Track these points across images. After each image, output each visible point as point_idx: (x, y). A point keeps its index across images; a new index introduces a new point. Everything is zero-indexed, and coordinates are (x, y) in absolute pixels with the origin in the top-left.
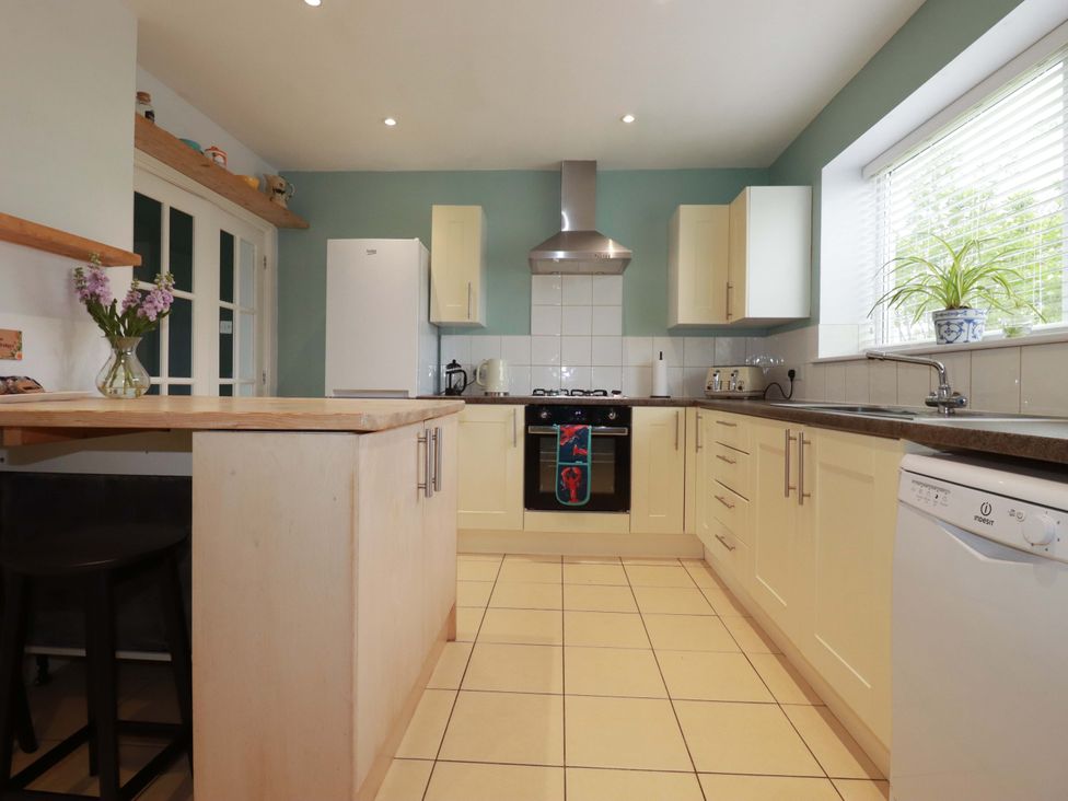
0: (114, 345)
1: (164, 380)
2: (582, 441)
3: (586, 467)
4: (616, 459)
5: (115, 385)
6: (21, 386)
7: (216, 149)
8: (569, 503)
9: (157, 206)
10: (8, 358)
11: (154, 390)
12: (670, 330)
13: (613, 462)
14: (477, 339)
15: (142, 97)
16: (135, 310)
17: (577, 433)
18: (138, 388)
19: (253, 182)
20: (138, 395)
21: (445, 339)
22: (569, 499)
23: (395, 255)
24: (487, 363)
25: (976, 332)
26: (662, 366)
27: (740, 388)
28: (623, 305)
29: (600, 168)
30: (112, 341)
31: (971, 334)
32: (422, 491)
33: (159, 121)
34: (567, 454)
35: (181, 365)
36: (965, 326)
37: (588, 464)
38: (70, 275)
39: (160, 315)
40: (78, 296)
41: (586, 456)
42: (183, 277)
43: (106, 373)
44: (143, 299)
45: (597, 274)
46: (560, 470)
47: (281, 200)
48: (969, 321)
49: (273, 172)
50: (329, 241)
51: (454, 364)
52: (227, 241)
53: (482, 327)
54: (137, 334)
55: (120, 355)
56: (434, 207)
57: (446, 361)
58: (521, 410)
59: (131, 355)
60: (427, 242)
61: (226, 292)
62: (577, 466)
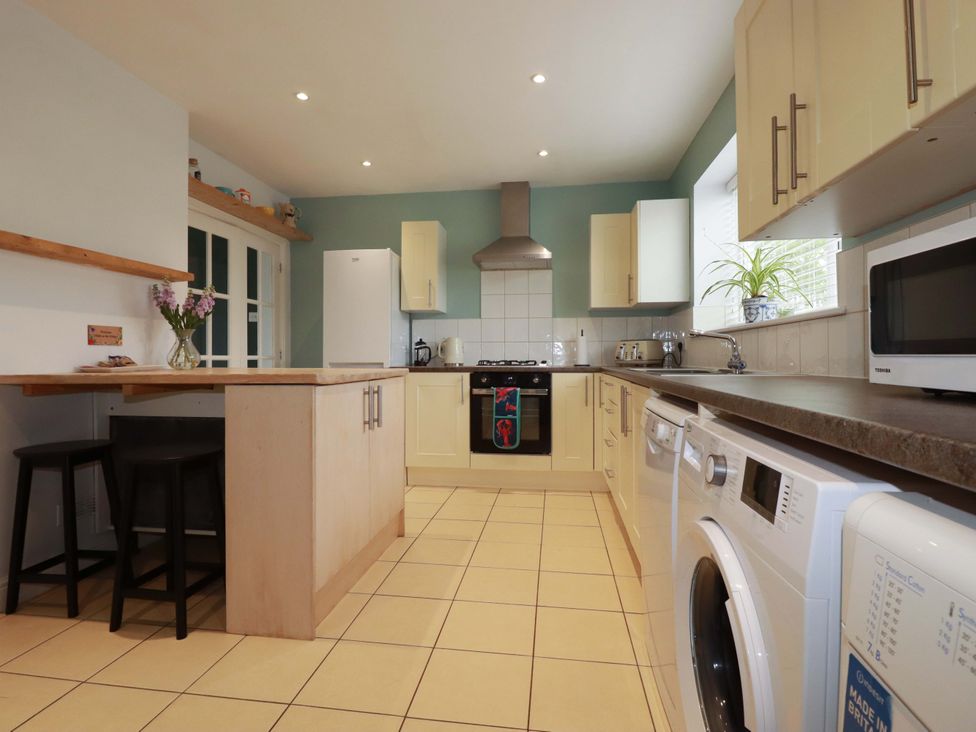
0: (178, 334)
1: (209, 357)
2: (512, 399)
3: (515, 420)
4: (540, 414)
5: (179, 360)
6: (124, 362)
7: (243, 190)
8: (503, 447)
9: (203, 234)
10: (114, 344)
11: (203, 364)
12: (590, 312)
13: (537, 416)
14: (439, 322)
15: (192, 162)
16: (190, 311)
17: (509, 393)
18: (193, 363)
19: (270, 210)
20: (193, 367)
21: (415, 323)
22: (503, 444)
23: (372, 261)
24: (446, 341)
25: (769, 314)
26: (582, 341)
27: (640, 358)
28: (553, 293)
29: (532, 186)
30: (177, 333)
31: (765, 316)
32: (367, 426)
33: (204, 178)
34: (501, 410)
35: (221, 346)
36: (760, 310)
37: (518, 417)
38: (150, 288)
39: (207, 314)
40: (155, 303)
41: (515, 411)
42: (221, 284)
43: (173, 353)
44: (195, 304)
45: (532, 269)
46: (496, 422)
47: (291, 222)
48: (763, 306)
49: (286, 200)
50: (325, 253)
51: (421, 342)
52: (252, 255)
53: (443, 313)
54: (192, 327)
55: (182, 341)
56: (404, 224)
57: (416, 339)
58: (467, 376)
59: (189, 341)
60: (397, 250)
61: (252, 292)
62: (510, 419)
